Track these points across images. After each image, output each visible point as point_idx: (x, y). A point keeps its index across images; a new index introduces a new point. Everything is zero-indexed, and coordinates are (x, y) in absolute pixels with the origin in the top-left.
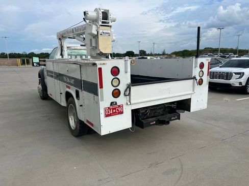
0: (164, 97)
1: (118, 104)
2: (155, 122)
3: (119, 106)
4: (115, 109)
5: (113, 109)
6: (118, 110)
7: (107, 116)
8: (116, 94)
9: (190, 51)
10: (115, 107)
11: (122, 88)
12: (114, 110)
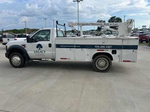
9: (18, 30)
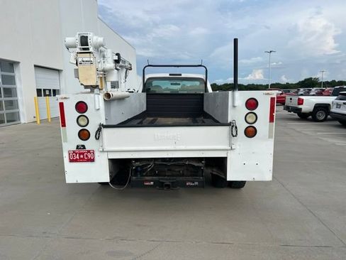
0: (168, 148)
1: (87, 148)
2: (152, 183)
3: (89, 151)
4: (83, 154)
5: (80, 154)
6: (87, 156)
7: (71, 161)
8: (84, 135)
10: (82, 151)
11: (92, 129)
12: (82, 156)
